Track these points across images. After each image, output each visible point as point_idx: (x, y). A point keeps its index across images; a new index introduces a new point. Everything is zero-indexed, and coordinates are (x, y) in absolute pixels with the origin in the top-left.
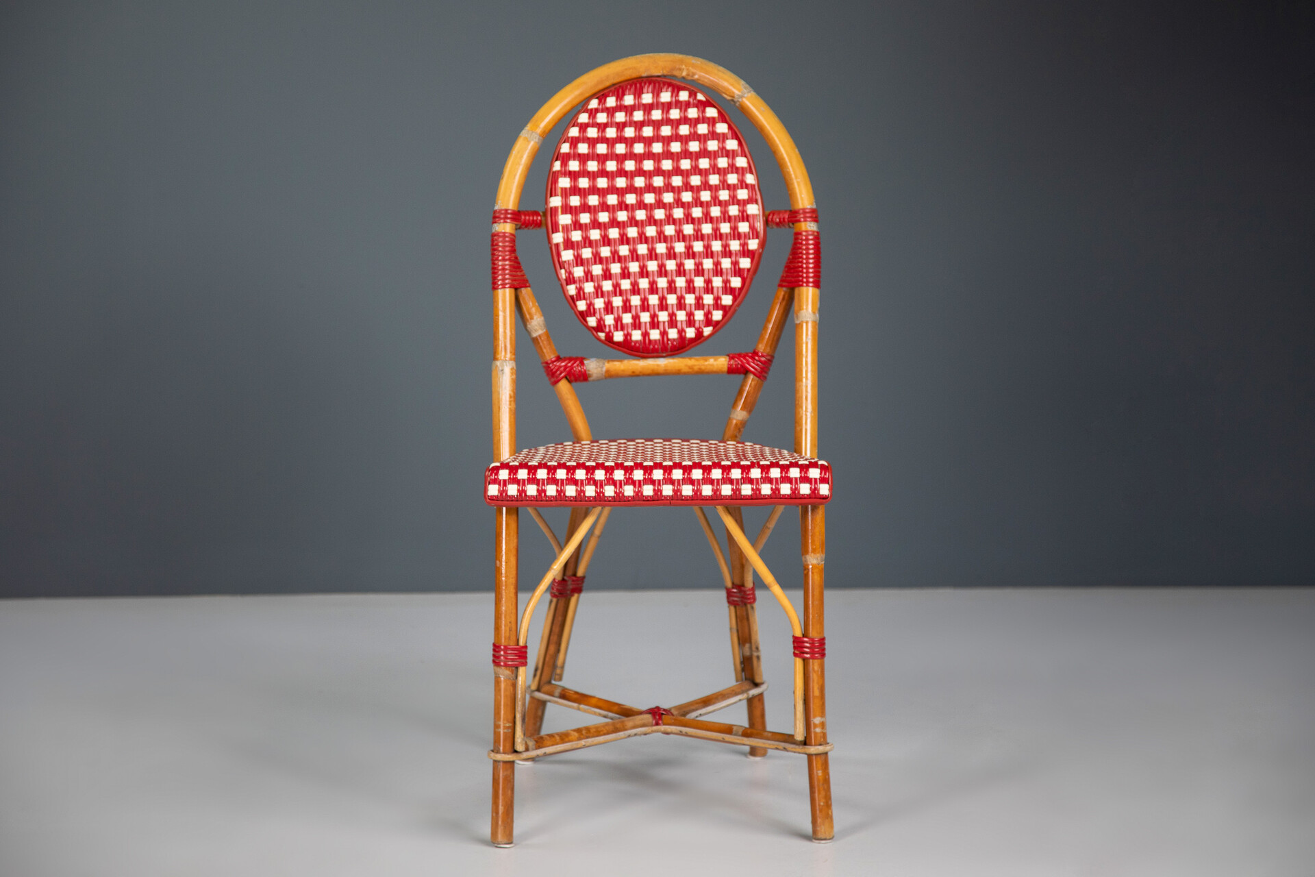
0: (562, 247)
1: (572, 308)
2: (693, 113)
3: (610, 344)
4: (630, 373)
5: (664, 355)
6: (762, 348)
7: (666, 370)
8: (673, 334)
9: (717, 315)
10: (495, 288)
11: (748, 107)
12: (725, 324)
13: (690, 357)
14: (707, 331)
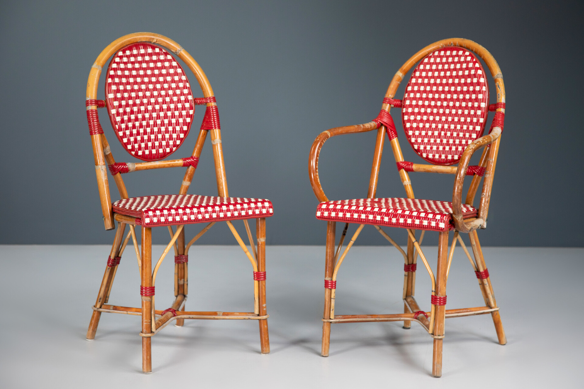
0: (115, 115)
1: (120, 142)
2: (162, 57)
3: (136, 156)
4: (145, 168)
5: (157, 160)
6: (195, 155)
7: (159, 166)
8: (161, 151)
9: (178, 142)
10: (91, 134)
11: (183, 55)
12: (181, 145)
13: (168, 160)
14: (174, 149)
